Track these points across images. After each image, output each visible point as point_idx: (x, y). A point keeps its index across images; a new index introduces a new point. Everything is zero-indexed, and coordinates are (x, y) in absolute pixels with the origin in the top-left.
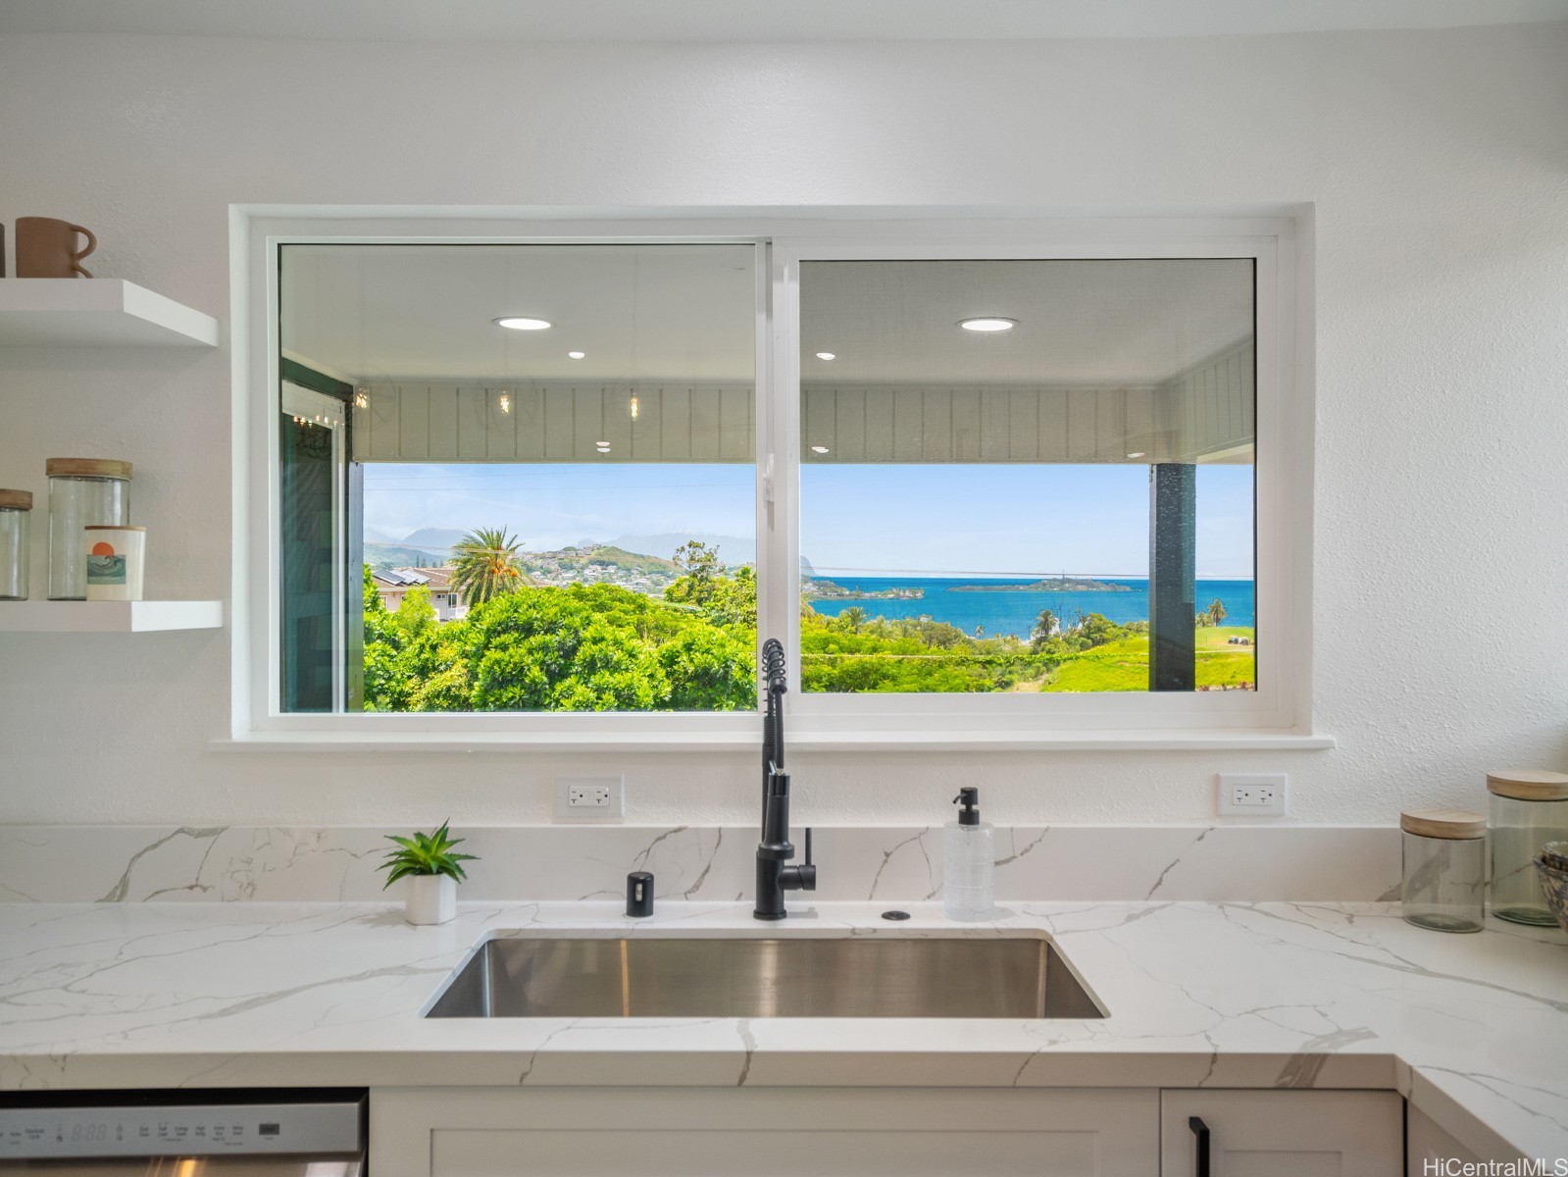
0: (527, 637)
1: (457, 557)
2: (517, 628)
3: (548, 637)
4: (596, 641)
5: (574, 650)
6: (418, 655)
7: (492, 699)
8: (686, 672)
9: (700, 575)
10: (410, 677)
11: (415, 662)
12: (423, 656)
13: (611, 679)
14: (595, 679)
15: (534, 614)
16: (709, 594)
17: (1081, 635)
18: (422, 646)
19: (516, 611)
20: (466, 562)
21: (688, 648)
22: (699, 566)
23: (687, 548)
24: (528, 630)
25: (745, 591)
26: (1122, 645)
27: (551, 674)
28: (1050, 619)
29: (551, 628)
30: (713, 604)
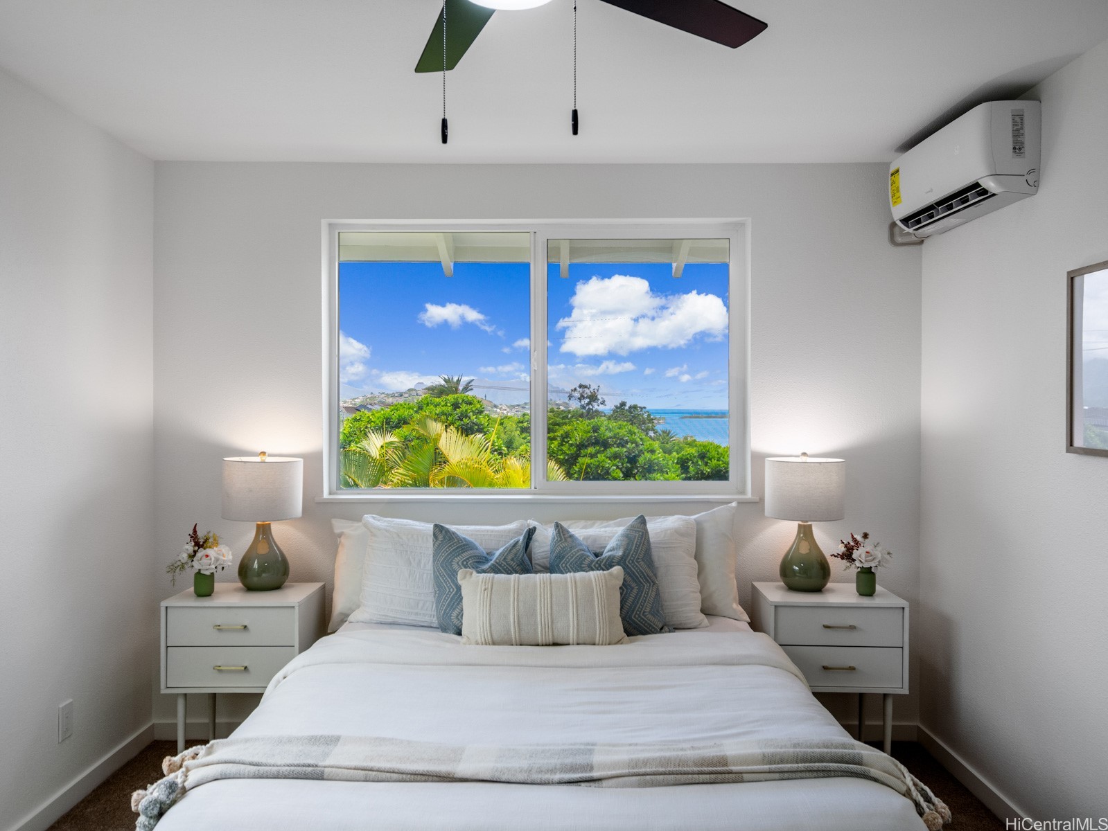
9: (588, 407)
22: (586, 401)
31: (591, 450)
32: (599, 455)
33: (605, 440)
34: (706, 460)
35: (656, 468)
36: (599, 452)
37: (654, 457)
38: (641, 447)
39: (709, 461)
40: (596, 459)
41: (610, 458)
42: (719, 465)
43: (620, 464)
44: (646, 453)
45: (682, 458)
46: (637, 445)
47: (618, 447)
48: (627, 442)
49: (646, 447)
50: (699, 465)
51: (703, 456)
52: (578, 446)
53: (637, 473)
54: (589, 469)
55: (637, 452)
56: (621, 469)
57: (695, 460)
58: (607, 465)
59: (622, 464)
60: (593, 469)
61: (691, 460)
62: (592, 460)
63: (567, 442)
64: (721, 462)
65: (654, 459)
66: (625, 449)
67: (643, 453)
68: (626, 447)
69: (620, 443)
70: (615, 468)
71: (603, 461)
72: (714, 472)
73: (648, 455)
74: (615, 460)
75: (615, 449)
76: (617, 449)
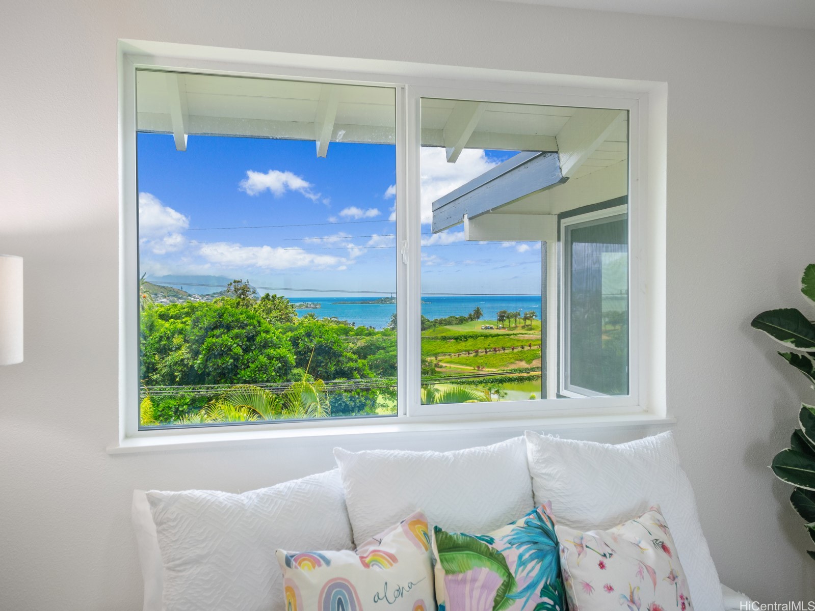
0: (228, 331)
2: (222, 326)
5: (254, 337)
7: (211, 364)
9: (242, 296)
10: (154, 354)
12: (163, 343)
13: (274, 352)
22: (240, 292)
24: (229, 328)
26: (434, 331)
31: (217, 332)
32: (223, 336)
33: (228, 324)
34: (311, 337)
35: (270, 344)
36: (223, 333)
37: (268, 336)
38: (259, 329)
39: (313, 339)
40: (220, 339)
41: (232, 338)
42: (321, 341)
43: (240, 343)
44: (262, 333)
45: (294, 337)
46: (255, 327)
47: (239, 329)
48: (247, 325)
49: (262, 329)
50: (306, 342)
51: (308, 335)
52: (206, 329)
53: (255, 349)
54: (214, 347)
55: (255, 333)
56: (241, 346)
57: (303, 338)
58: (230, 344)
59: (242, 342)
60: (218, 347)
61: (300, 338)
62: (217, 340)
63: (198, 326)
64: (322, 339)
65: (269, 338)
66: (245, 331)
67: (260, 333)
68: (246, 329)
69: (241, 326)
70: (235, 345)
71: (227, 340)
72: (317, 347)
73: (263, 335)
74: (236, 339)
75: (236, 331)
76: (238, 331)
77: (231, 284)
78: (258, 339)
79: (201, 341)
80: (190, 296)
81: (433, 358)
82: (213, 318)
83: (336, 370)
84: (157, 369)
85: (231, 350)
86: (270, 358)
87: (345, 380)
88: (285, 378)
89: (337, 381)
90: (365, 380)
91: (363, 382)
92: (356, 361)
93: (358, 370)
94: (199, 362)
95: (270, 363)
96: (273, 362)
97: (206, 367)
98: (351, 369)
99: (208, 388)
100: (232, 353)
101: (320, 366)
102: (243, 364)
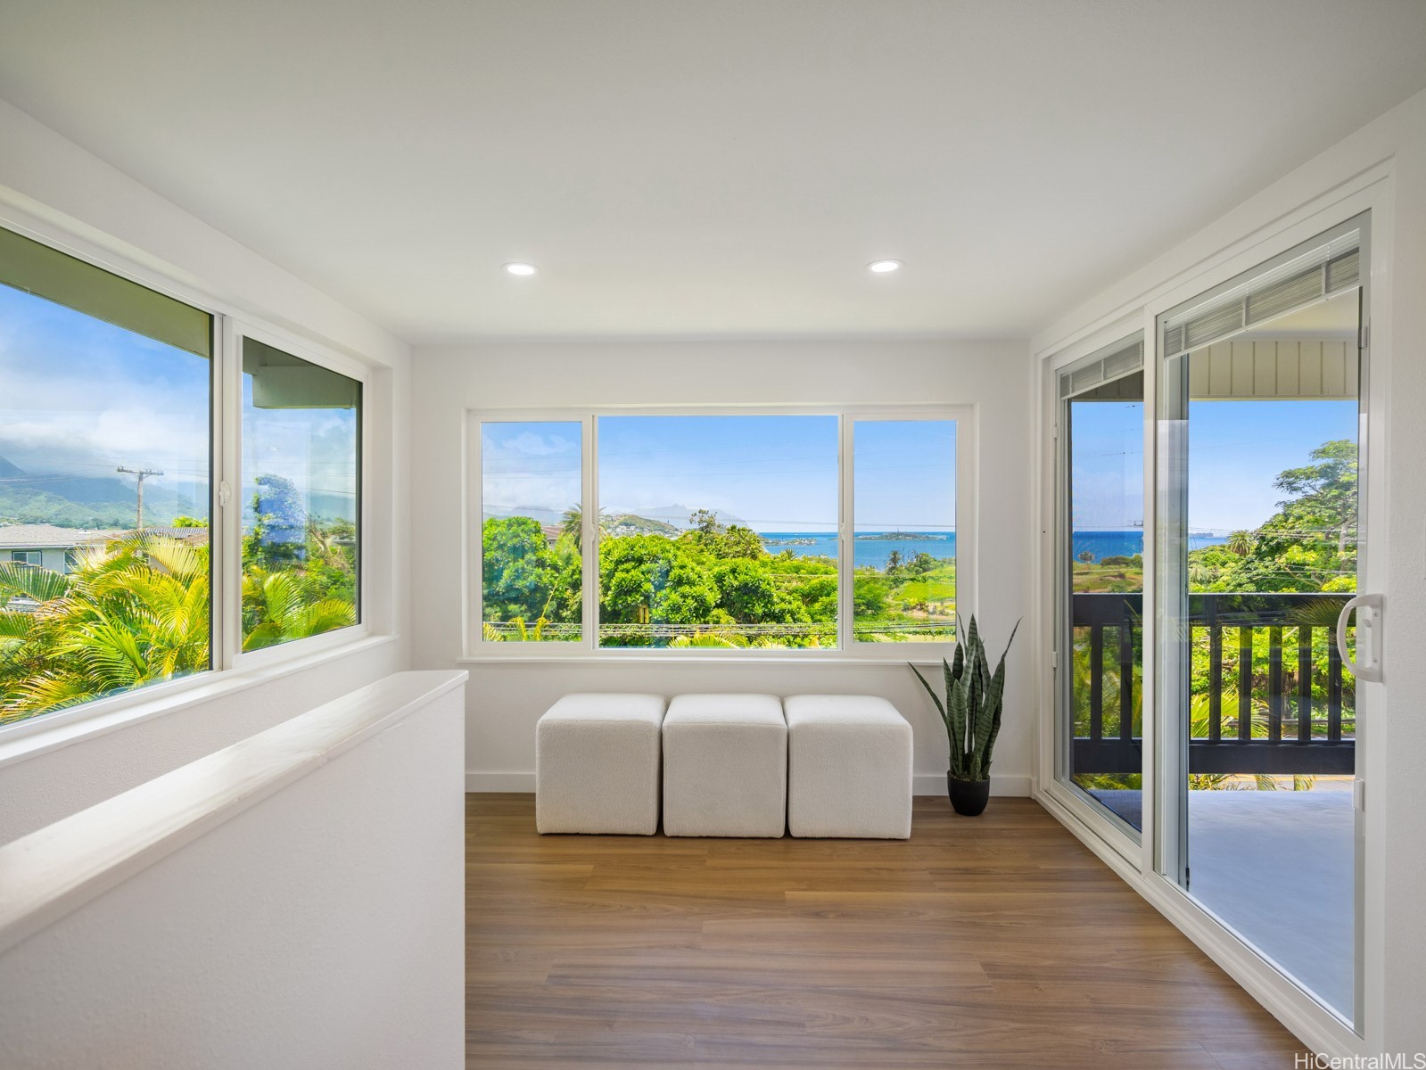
0: (640, 565)
1: (566, 519)
2: (633, 559)
3: (653, 565)
4: (682, 567)
5: (668, 572)
6: (572, 576)
7: (621, 602)
8: (732, 586)
9: (706, 529)
10: (567, 589)
11: (569, 580)
12: (575, 577)
13: (690, 590)
14: (681, 589)
15: (643, 552)
16: (712, 541)
17: (916, 566)
18: (574, 571)
19: (632, 550)
20: (571, 522)
21: (733, 571)
22: (705, 524)
23: (698, 514)
24: (640, 561)
25: (733, 539)
27: (656, 587)
28: (897, 556)
29: (655, 559)
30: (714, 547)
31: (626, 566)
33: (640, 557)
34: (736, 575)
35: (686, 581)
36: (634, 568)
37: (684, 572)
39: (739, 576)
40: (630, 574)
41: (643, 573)
42: (747, 579)
43: (652, 578)
44: (677, 568)
45: (718, 574)
46: (669, 561)
47: (651, 562)
48: (660, 559)
52: (616, 562)
53: (668, 586)
54: (624, 583)
55: (669, 568)
56: (653, 583)
58: (640, 579)
59: (655, 578)
60: (628, 582)
66: (657, 565)
68: (659, 563)
70: (647, 581)
71: (637, 575)
72: (742, 585)
74: (648, 575)
76: (650, 565)
77: (695, 514)
78: (672, 574)
79: (611, 575)
80: (677, 530)
81: (938, 604)
82: (624, 550)
83: (764, 612)
84: (568, 605)
85: (641, 587)
86: (684, 596)
87: (774, 623)
88: (702, 620)
89: (762, 625)
90: (799, 624)
91: (796, 627)
92: (790, 603)
93: (792, 614)
94: (608, 598)
95: (684, 601)
96: (688, 601)
97: (615, 604)
98: (783, 611)
99: (615, 628)
100: (642, 590)
101: (746, 607)
102: (656, 602)
